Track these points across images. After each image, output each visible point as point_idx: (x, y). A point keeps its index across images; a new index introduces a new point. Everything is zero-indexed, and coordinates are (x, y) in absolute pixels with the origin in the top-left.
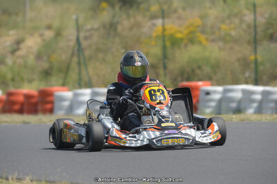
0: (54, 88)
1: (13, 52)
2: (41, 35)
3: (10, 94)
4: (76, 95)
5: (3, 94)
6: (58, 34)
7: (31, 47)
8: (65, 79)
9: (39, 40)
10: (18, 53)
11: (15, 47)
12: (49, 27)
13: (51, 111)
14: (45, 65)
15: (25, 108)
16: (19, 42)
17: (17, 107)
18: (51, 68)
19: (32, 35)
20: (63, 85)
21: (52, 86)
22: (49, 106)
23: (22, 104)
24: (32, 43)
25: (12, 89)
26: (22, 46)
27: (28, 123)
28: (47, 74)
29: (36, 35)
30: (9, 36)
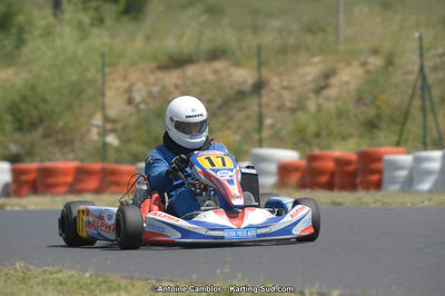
0: (383, 149)
1: (318, 91)
2: (364, 64)
3: (312, 158)
4: (418, 160)
5: (301, 158)
6: (390, 62)
7: (347, 83)
8: (401, 134)
9: (360, 71)
10: (326, 92)
11: (322, 83)
12: (375, 52)
13: (378, 185)
14: (372, 112)
15: (337, 179)
16: (327, 76)
17: (324, 179)
18: (379, 116)
19: (349, 64)
20: (398, 144)
21: (380, 145)
22: (375, 177)
23: (332, 175)
24: (349, 77)
25: (316, 151)
26: (333, 81)
27: (340, 204)
28: (371, 126)
29: (355, 63)
30: (311, 64)
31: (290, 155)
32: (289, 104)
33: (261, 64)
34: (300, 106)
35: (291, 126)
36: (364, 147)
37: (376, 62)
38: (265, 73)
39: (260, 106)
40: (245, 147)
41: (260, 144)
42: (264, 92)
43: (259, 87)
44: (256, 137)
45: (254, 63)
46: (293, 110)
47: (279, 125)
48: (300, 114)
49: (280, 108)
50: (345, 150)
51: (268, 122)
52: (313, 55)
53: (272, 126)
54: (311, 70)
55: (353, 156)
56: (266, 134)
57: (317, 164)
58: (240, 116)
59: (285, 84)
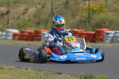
0: (42, 30)
1: (24, 14)
2: (36, 7)
3: (22, 32)
5: (19, 32)
6: (43, 7)
7: (32, 12)
8: (46, 26)
9: (35, 9)
10: (26, 15)
11: (25, 12)
12: (39, 4)
13: (40, 40)
14: (38, 20)
15: (29, 38)
16: (26, 10)
17: (25, 38)
18: (40, 21)
19: (32, 7)
20: (45, 29)
21: (40, 29)
22: (39, 38)
23: (27, 37)
24: (32, 10)
25: (23, 30)
26: (28, 11)
27: (30, 45)
28: (38, 24)
29: (34, 7)
30: (22, 7)
31: (16, 31)
32: (16, 17)
33: (8, 6)
34: (19, 18)
35: (16, 23)
36: (36, 29)
37: (39, 7)
38: (10, 9)
39: (8, 18)
40: (4, 29)
41: (8, 28)
42: (9, 14)
43: (8, 12)
44: (7, 26)
45: (7, 6)
46: (17, 19)
47: (13, 23)
48: (19, 20)
49: (14, 18)
50: (31, 30)
51: (10, 22)
52: (23, 4)
53: (11, 23)
54: (22, 8)
55: (33, 32)
56: (10, 25)
57: (23, 34)
58: (3, 20)
59: (15, 12)
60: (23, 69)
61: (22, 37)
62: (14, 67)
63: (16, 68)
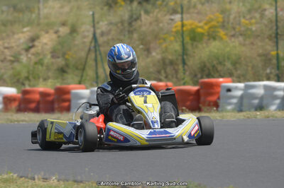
0: (71, 86)
1: (27, 50)
2: (56, 32)
3: (25, 93)
5: (18, 93)
6: (74, 30)
7: (46, 44)
8: (82, 76)
9: (54, 36)
10: (33, 50)
11: (30, 45)
12: (64, 24)
14: (60, 62)
15: (41, 106)
16: (33, 40)
17: (33, 105)
18: (67, 65)
19: (47, 32)
20: (80, 83)
21: (69, 84)
23: (38, 102)
24: (47, 40)
25: (27, 88)
26: (36, 43)
28: (62, 71)
29: (51, 31)
30: (23, 33)
31: (11, 91)
32: (9, 58)
34: (16, 60)
35: (10, 72)
36: (58, 85)
37: (64, 30)
46: (12, 62)
47: (3, 71)
48: (16, 65)
49: (3, 61)
50: (45, 87)
52: (24, 27)
54: (22, 36)
55: (52, 91)
57: (28, 96)
59: (6, 45)
60: (39, 179)
61: (24, 104)
62: (15, 175)
63: (21, 177)
